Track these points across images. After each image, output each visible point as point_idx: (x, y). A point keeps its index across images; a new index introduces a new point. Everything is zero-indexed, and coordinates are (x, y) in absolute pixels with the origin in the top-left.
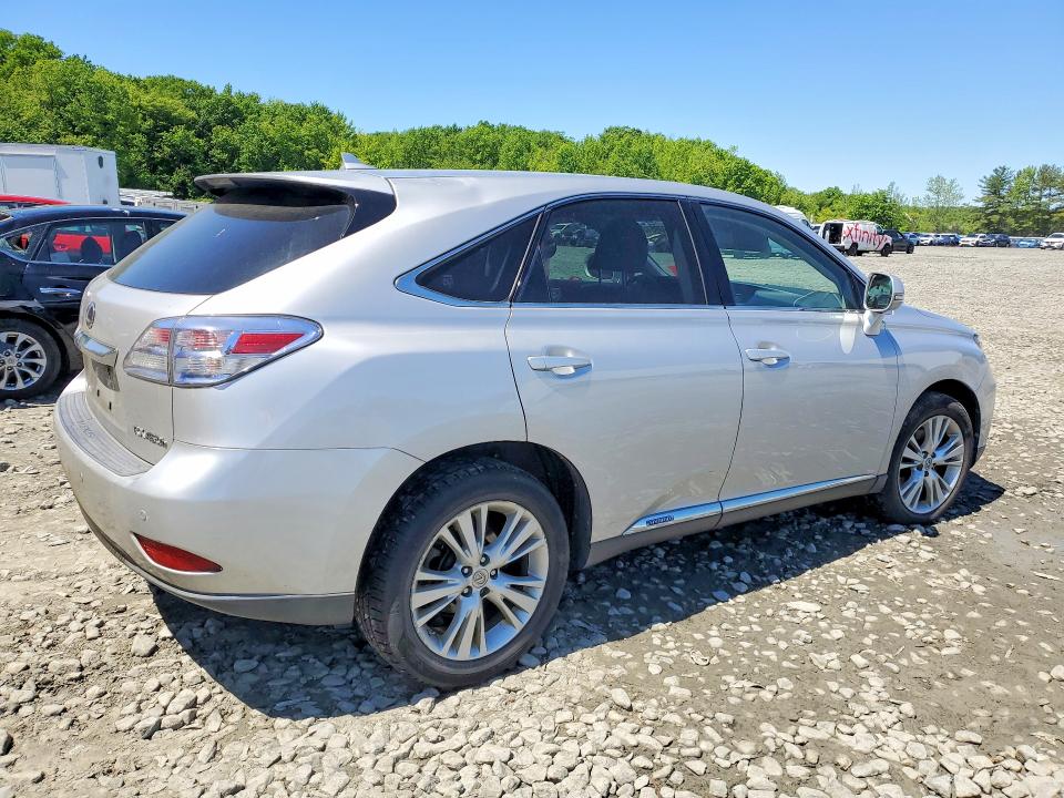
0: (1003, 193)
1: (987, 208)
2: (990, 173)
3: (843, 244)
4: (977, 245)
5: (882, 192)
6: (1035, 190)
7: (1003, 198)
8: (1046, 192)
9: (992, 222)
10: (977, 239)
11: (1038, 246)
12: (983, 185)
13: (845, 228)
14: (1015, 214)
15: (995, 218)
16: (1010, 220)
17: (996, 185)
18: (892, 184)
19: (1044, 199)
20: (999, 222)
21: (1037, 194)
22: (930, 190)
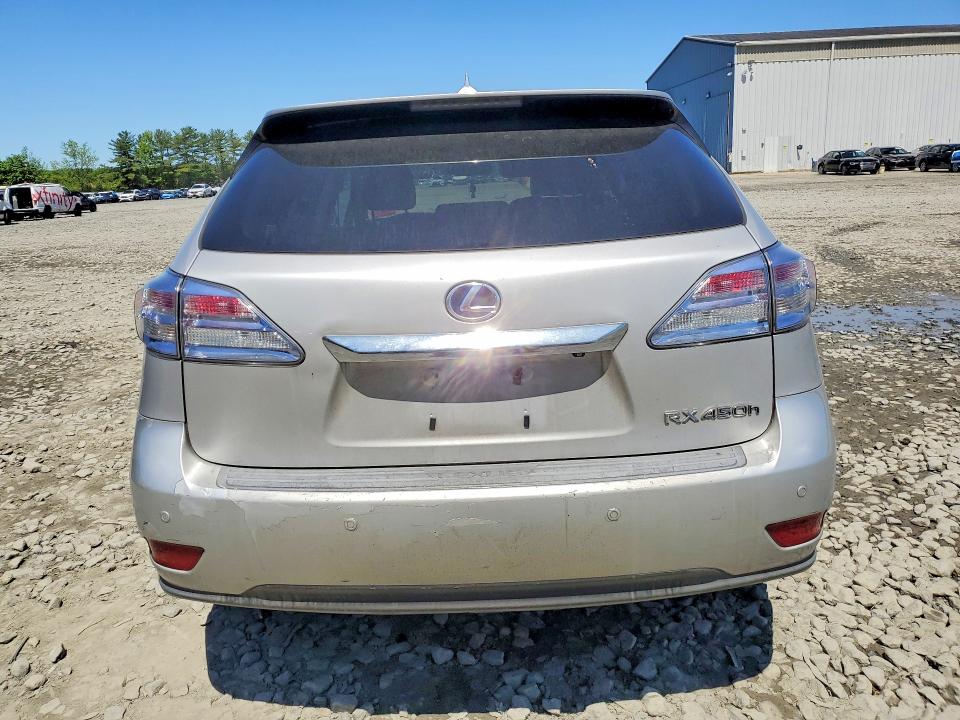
0: (131, 154)
1: (122, 168)
2: (116, 137)
3: (35, 207)
4: (135, 199)
5: (17, 158)
6: (156, 150)
7: (133, 158)
8: (165, 152)
9: (130, 180)
10: (133, 194)
11: (185, 196)
12: (113, 148)
13: (33, 192)
14: (147, 171)
15: (131, 176)
16: (144, 177)
17: (123, 146)
18: (25, 149)
19: (165, 158)
20: (135, 179)
21: (159, 154)
22: (66, 153)
